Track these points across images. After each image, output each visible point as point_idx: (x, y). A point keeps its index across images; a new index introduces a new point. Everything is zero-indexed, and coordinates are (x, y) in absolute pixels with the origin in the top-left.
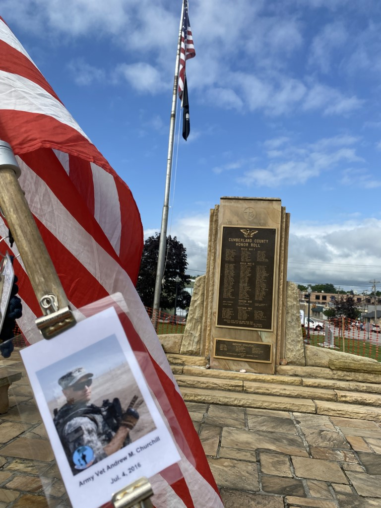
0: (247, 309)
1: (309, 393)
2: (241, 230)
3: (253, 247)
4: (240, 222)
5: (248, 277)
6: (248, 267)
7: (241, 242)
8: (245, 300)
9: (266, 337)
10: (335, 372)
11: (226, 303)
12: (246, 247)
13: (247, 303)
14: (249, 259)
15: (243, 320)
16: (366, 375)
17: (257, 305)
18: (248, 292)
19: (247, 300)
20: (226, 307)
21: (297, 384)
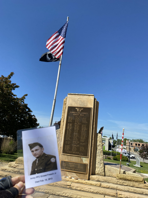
0: (77, 146)
1: (103, 192)
2: (76, 108)
3: (80, 116)
4: (75, 105)
5: (78, 130)
6: (78, 125)
7: (76, 114)
8: (76, 141)
9: (85, 160)
10: (118, 180)
11: (67, 142)
12: (78, 116)
13: (77, 143)
14: (79, 121)
15: (75, 151)
16: (134, 183)
17: (81, 144)
18: (77, 137)
19: (77, 141)
20: (67, 144)
21: (98, 186)
